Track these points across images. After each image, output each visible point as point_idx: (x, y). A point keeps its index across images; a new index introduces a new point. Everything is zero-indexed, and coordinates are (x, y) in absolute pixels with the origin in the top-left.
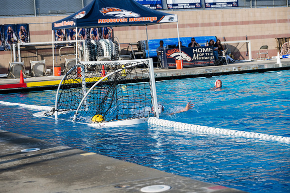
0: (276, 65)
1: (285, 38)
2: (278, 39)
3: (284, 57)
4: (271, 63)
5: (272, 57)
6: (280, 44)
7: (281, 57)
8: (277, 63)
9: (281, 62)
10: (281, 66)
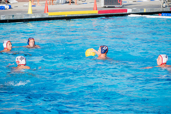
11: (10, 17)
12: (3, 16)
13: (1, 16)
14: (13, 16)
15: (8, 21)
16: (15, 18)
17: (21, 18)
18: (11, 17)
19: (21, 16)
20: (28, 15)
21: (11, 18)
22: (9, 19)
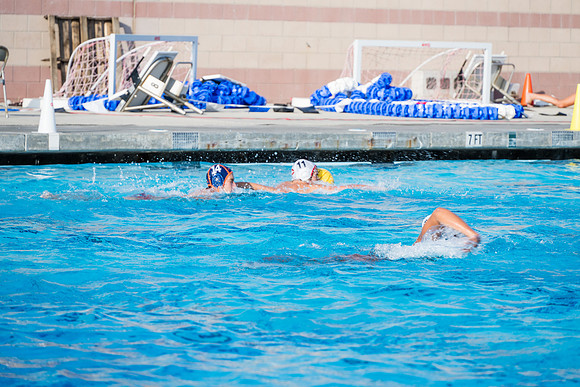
0: (33, 140)
1: (91, 22)
2: (59, 20)
3: (77, 104)
4: (13, 128)
5: (26, 102)
6: (65, 43)
7: (64, 103)
8: (42, 130)
9: (59, 128)
10: (54, 146)
11: (499, 140)
12: (473, 134)
13: (468, 133)
14: (512, 136)
15: (495, 153)
16: (520, 143)
17: (543, 146)
18: (503, 140)
19: (542, 138)
20: (570, 135)
21: (505, 143)
22: (496, 145)
